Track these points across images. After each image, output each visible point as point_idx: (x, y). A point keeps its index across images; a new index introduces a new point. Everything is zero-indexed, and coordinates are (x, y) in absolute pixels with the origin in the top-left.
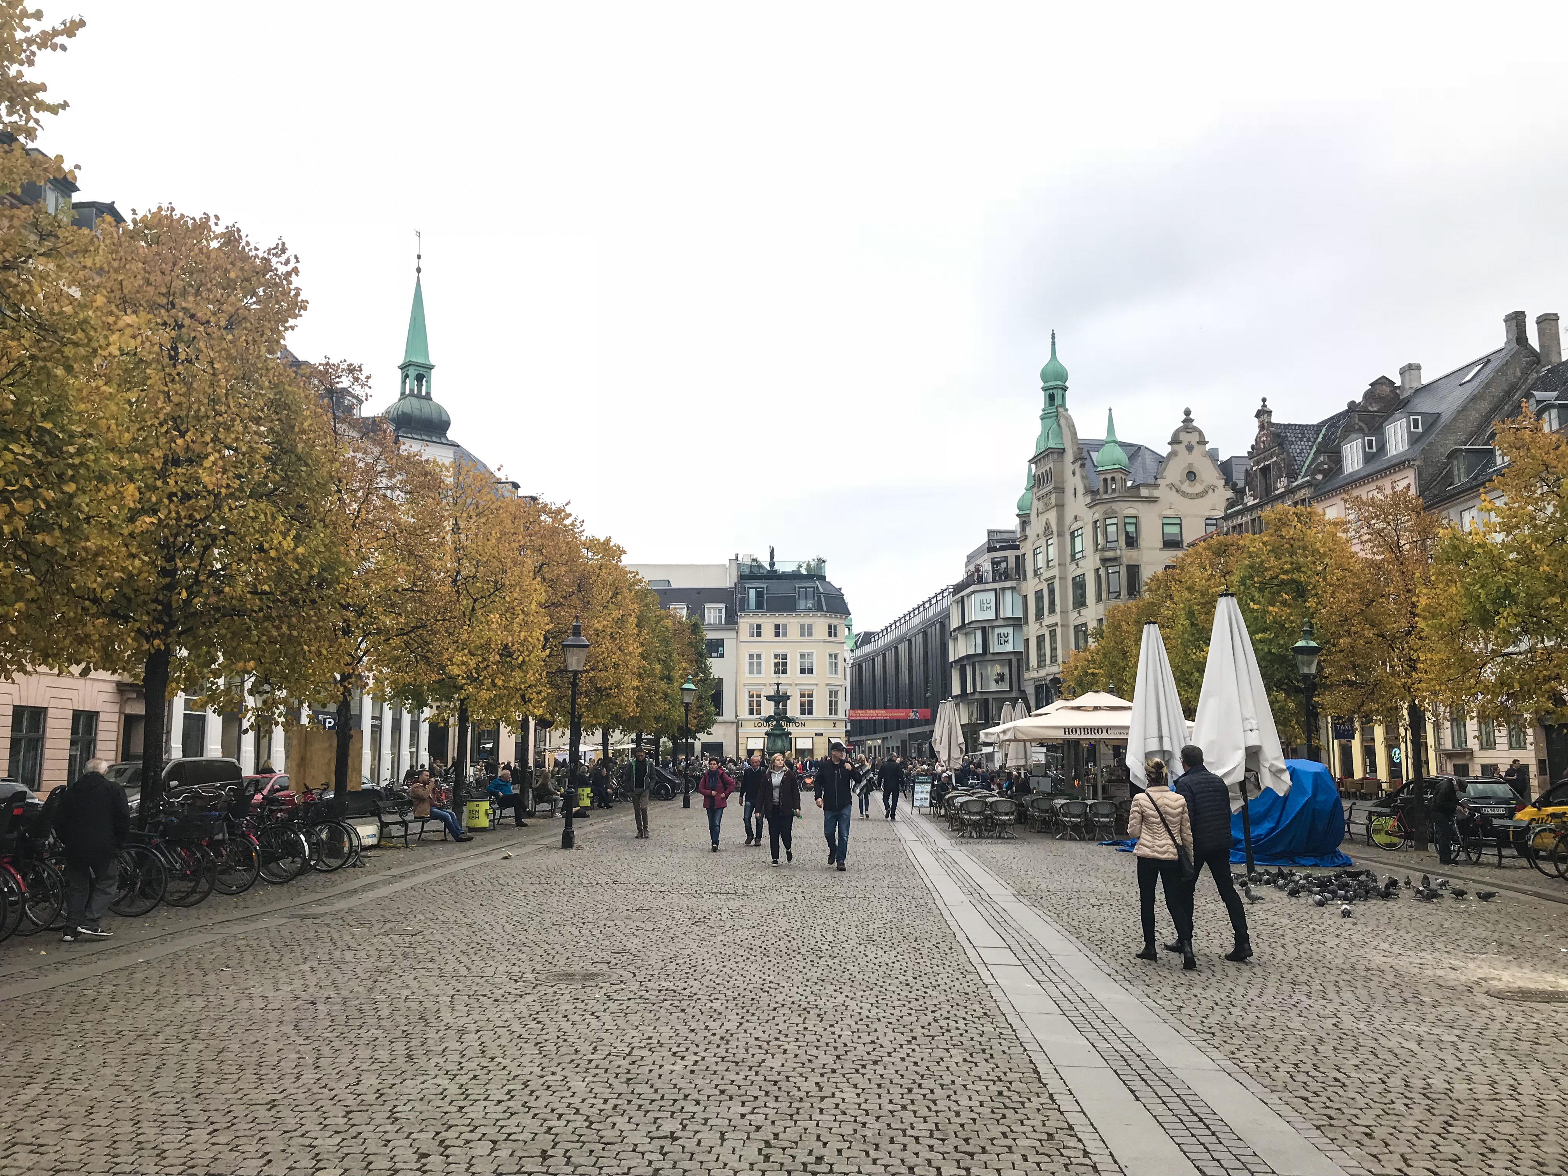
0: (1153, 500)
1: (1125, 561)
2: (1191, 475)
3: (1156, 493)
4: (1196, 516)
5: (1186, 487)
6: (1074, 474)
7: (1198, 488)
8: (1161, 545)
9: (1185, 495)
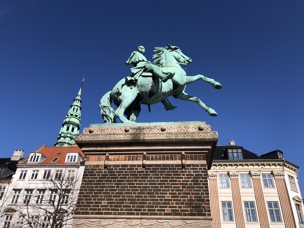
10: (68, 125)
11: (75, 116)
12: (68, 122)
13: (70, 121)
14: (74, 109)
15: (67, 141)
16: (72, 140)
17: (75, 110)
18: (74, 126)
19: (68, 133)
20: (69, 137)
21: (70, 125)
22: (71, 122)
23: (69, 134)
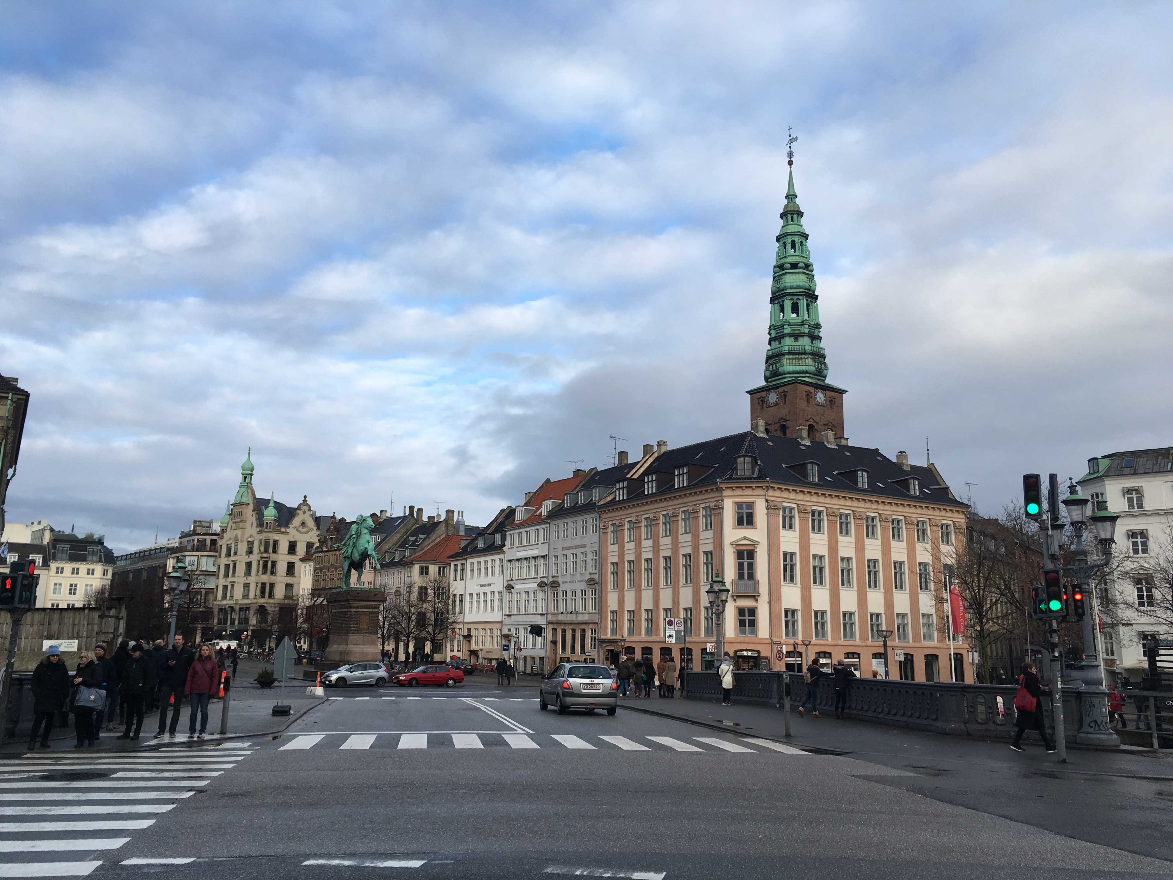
0: (286, 533)
1: (271, 559)
2: (303, 524)
3: (288, 530)
4: (303, 541)
5: (301, 529)
6: (252, 516)
7: (305, 530)
8: (287, 553)
9: (300, 532)
10: (780, 300)
11: (791, 268)
12: (778, 292)
13: (781, 288)
14: (785, 245)
15: (786, 349)
16: (800, 339)
17: (789, 246)
18: (795, 298)
19: (783, 326)
20: (790, 335)
21: (783, 301)
22: (783, 290)
23: (785, 327)
